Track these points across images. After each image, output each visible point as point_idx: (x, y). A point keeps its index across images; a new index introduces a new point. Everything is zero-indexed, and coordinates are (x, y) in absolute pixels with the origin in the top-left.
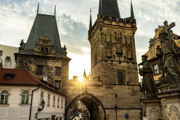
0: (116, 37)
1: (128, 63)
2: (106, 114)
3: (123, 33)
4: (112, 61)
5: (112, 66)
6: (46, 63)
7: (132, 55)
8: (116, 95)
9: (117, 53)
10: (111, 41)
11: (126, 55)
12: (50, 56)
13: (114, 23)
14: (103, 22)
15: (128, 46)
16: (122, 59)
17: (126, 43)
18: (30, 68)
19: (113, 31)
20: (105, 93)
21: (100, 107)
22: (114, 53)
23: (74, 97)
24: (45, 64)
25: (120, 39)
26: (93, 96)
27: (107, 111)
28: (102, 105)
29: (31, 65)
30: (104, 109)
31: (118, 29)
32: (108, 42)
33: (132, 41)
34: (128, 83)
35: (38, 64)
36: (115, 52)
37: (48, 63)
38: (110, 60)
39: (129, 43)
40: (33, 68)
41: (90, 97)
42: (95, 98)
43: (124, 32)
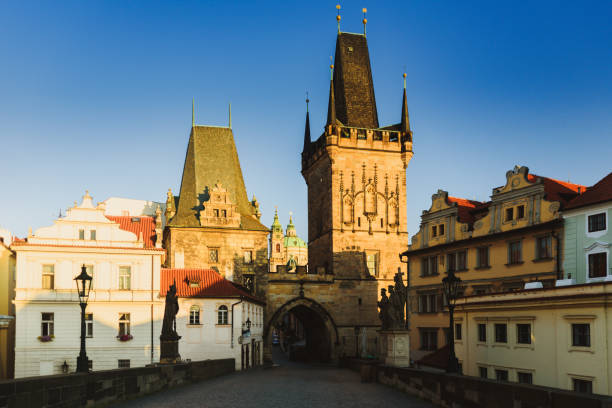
0: (364, 177)
1: (387, 233)
2: (340, 336)
3: (380, 167)
4: (353, 231)
5: (354, 241)
6: (225, 242)
7: (397, 216)
8: (360, 300)
9: (366, 214)
10: (353, 187)
11: (384, 217)
12: (230, 225)
13: (362, 144)
14: (337, 145)
15: (389, 196)
16: (376, 225)
17: (386, 189)
18: (196, 253)
19: (359, 162)
20: (339, 296)
21: (328, 323)
22: (359, 213)
23: (279, 305)
24: (223, 244)
25: (372, 181)
26: (314, 302)
27: (341, 331)
28: (332, 320)
29: (198, 247)
30: (336, 327)
31: (370, 158)
32: (347, 191)
33: (400, 183)
34: (385, 277)
35: (210, 244)
36: (362, 211)
37: (228, 240)
38: (351, 228)
39: (392, 188)
40: (202, 251)
41: (309, 305)
42: (320, 306)
43: (383, 163)
